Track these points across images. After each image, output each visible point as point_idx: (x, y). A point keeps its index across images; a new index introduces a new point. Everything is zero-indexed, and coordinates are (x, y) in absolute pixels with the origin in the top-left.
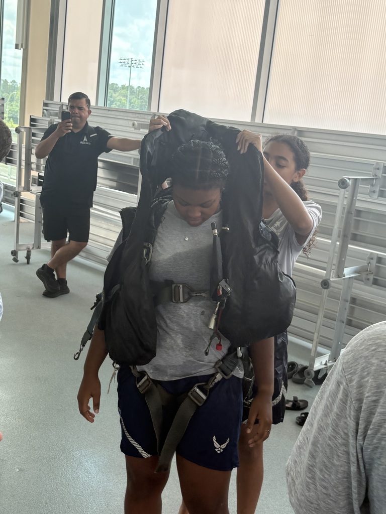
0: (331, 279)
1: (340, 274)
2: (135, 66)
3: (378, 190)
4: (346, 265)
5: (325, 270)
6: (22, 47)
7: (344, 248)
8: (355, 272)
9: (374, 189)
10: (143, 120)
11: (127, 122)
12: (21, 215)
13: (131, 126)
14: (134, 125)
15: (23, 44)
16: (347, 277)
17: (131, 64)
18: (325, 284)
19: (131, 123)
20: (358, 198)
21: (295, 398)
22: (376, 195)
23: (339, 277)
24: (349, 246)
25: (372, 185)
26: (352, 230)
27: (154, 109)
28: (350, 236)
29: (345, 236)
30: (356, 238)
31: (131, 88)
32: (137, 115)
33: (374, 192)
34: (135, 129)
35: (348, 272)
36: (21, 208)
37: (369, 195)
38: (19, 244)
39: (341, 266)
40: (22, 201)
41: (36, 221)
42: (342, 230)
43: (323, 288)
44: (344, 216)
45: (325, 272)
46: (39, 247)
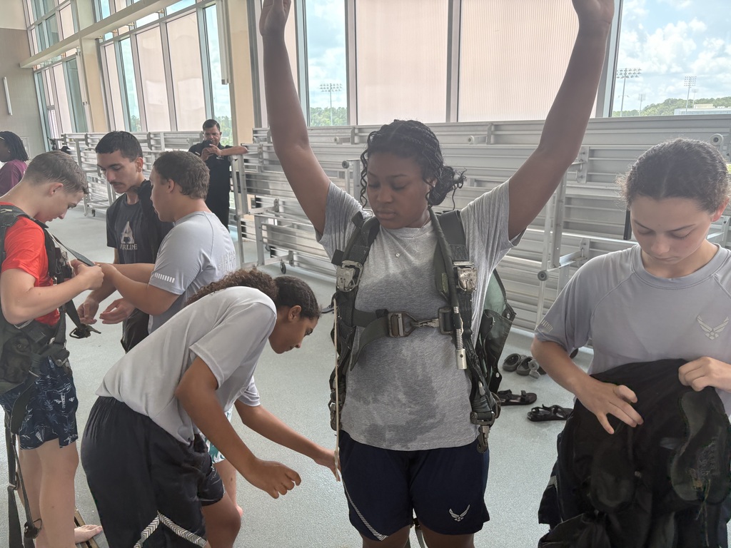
0: (548, 270)
1: (555, 264)
2: (334, 90)
3: (586, 175)
4: (561, 253)
5: (541, 261)
6: (228, 82)
7: (557, 236)
8: (570, 259)
9: (581, 174)
10: (344, 134)
11: (329, 138)
12: (244, 236)
13: (333, 141)
14: (336, 140)
15: (229, 79)
16: (562, 265)
17: (330, 89)
18: (542, 276)
19: (333, 139)
20: (567, 185)
21: (523, 392)
22: (584, 181)
23: (555, 267)
24: (563, 234)
25: (579, 171)
26: (564, 219)
27: (353, 123)
28: (562, 224)
29: (557, 225)
30: (568, 226)
31: (333, 109)
32: (338, 130)
33: (582, 177)
34: (338, 143)
35: (563, 261)
36: (243, 229)
37: (576, 180)
38: (245, 262)
39: (556, 255)
40: (243, 223)
41: (257, 240)
42: (554, 219)
43: (540, 279)
44: (555, 205)
45: (541, 263)
46: (263, 264)
